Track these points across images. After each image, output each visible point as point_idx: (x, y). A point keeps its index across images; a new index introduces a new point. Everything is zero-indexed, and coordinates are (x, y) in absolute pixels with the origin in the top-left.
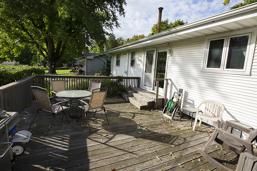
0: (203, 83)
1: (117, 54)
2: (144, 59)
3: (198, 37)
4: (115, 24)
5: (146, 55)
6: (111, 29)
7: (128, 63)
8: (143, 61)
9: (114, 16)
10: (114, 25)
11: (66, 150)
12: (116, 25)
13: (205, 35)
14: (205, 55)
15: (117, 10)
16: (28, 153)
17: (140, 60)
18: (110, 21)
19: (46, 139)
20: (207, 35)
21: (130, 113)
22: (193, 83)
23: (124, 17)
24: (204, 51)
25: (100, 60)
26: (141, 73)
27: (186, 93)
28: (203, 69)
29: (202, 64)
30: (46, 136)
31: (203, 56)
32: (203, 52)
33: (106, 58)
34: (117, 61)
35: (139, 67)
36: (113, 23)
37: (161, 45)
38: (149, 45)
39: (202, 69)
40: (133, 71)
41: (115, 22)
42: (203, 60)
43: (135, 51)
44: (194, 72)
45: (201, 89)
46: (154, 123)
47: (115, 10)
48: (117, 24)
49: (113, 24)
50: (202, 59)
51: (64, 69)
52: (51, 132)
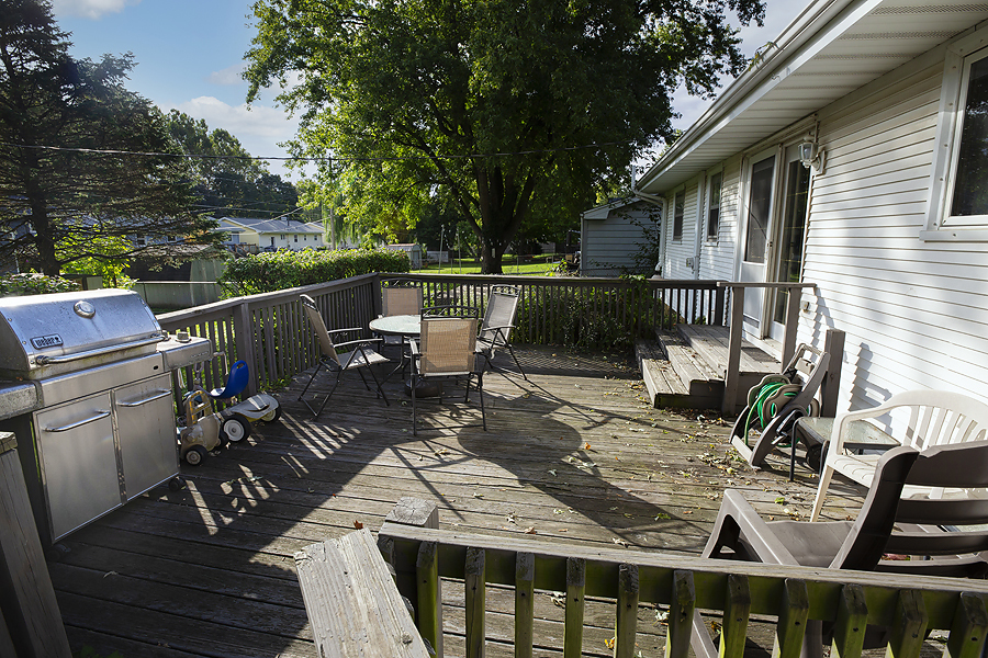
0: (930, 300)
1: (676, 190)
2: (743, 200)
3: (917, 56)
4: (727, 67)
5: (749, 183)
6: (709, 89)
7: (701, 225)
8: (738, 213)
9: (718, 33)
10: (723, 69)
11: (322, 457)
12: (729, 67)
13: (943, 39)
14: (943, 145)
15: (728, 5)
16: (253, 444)
17: (732, 209)
18: (706, 57)
19: (308, 427)
20: (955, 36)
21: (597, 411)
22: (891, 299)
23: (760, 24)
24: (939, 128)
25: (628, 221)
26: (732, 261)
27: (865, 354)
28: (931, 225)
29: (928, 196)
30: (316, 421)
31: (932, 158)
32: (936, 132)
33: (651, 211)
34: (676, 218)
35: (728, 240)
36: (719, 61)
37: (792, 128)
38: (756, 135)
39: (929, 228)
40: (711, 257)
41: (726, 58)
42: (932, 179)
43: (719, 169)
44: (899, 243)
45: (921, 332)
46: (653, 460)
47: (720, 7)
48: (739, 63)
49: (719, 67)
50: (931, 170)
51: (542, 261)
52: (333, 416)
